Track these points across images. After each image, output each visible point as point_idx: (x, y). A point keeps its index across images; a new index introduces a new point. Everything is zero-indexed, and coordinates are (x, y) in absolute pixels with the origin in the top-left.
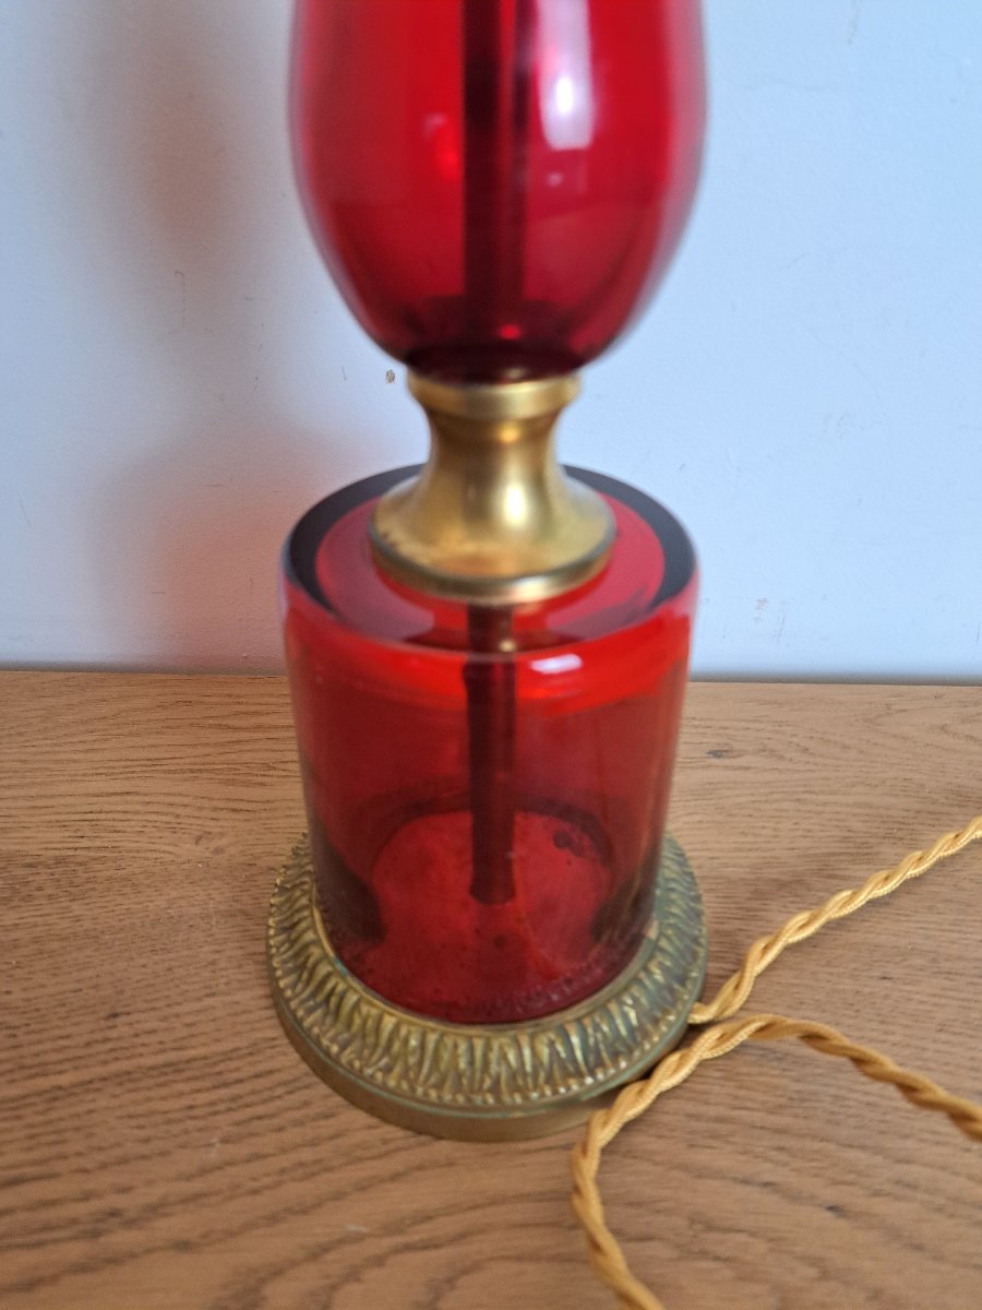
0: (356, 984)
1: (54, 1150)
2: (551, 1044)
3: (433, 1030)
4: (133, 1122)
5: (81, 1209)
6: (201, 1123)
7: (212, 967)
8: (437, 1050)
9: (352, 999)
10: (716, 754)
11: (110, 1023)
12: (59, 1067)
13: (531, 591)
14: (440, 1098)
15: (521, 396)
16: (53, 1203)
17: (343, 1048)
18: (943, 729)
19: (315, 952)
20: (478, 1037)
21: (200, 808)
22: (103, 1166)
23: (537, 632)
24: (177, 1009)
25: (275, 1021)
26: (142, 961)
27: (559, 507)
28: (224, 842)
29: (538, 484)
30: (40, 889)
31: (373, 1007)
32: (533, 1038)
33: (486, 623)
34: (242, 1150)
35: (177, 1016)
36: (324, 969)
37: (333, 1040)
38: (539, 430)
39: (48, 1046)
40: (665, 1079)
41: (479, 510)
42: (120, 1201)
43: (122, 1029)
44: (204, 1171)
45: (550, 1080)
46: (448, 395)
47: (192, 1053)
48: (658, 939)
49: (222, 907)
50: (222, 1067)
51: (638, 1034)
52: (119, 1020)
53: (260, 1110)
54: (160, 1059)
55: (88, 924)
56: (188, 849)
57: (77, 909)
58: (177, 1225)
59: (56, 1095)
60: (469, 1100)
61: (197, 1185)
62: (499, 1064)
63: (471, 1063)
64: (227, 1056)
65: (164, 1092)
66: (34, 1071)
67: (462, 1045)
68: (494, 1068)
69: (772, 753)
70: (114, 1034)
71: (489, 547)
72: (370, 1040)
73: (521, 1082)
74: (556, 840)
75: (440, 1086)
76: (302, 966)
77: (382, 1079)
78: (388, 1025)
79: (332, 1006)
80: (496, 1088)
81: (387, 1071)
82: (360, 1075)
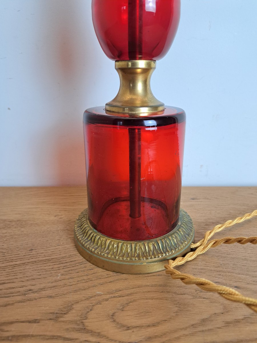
0: (99, 233)
1: (14, 277)
2: (153, 245)
3: (121, 242)
4: (36, 271)
5: (21, 289)
6: (55, 271)
7: (59, 240)
8: (122, 247)
9: (98, 237)
10: (193, 199)
11: (31, 251)
12: (16, 260)
14: (123, 259)
16: (13, 288)
17: (96, 249)
18: (252, 194)
19: (88, 229)
20: (133, 243)
21: (56, 210)
22: (28, 280)
24: (50, 248)
25: (76, 251)
26: (40, 239)
28: (62, 216)
30: (13, 226)
31: (104, 238)
32: (148, 243)
34: (67, 277)
35: (49, 250)
36: (90, 232)
37: (93, 248)
39: (13, 256)
42: (32, 288)
43: (34, 252)
44: (56, 281)
45: (153, 254)
47: (53, 257)
48: (181, 225)
49: (62, 229)
50: (61, 260)
51: (175, 247)
52: (33, 251)
53: (72, 268)
54: (44, 258)
55: (25, 232)
56: (52, 218)
57: (22, 229)
58: (49, 292)
59: (14, 266)
60: (131, 259)
61: (54, 284)
62: (139, 250)
63: (131, 250)
64: (63, 258)
65: (45, 265)
66: (9, 261)
67: (128, 247)
69: (208, 199)
70: (32, 253)
72: (103, 247)
73: (145, 255)
74: (152, 207)
75: (123, 256)
76: (84, 233)
77: (106, 256)
78: (108, 242)
79: (92, 240)
80: (138, 256)
81: (108, 253)
82: (100, 255)
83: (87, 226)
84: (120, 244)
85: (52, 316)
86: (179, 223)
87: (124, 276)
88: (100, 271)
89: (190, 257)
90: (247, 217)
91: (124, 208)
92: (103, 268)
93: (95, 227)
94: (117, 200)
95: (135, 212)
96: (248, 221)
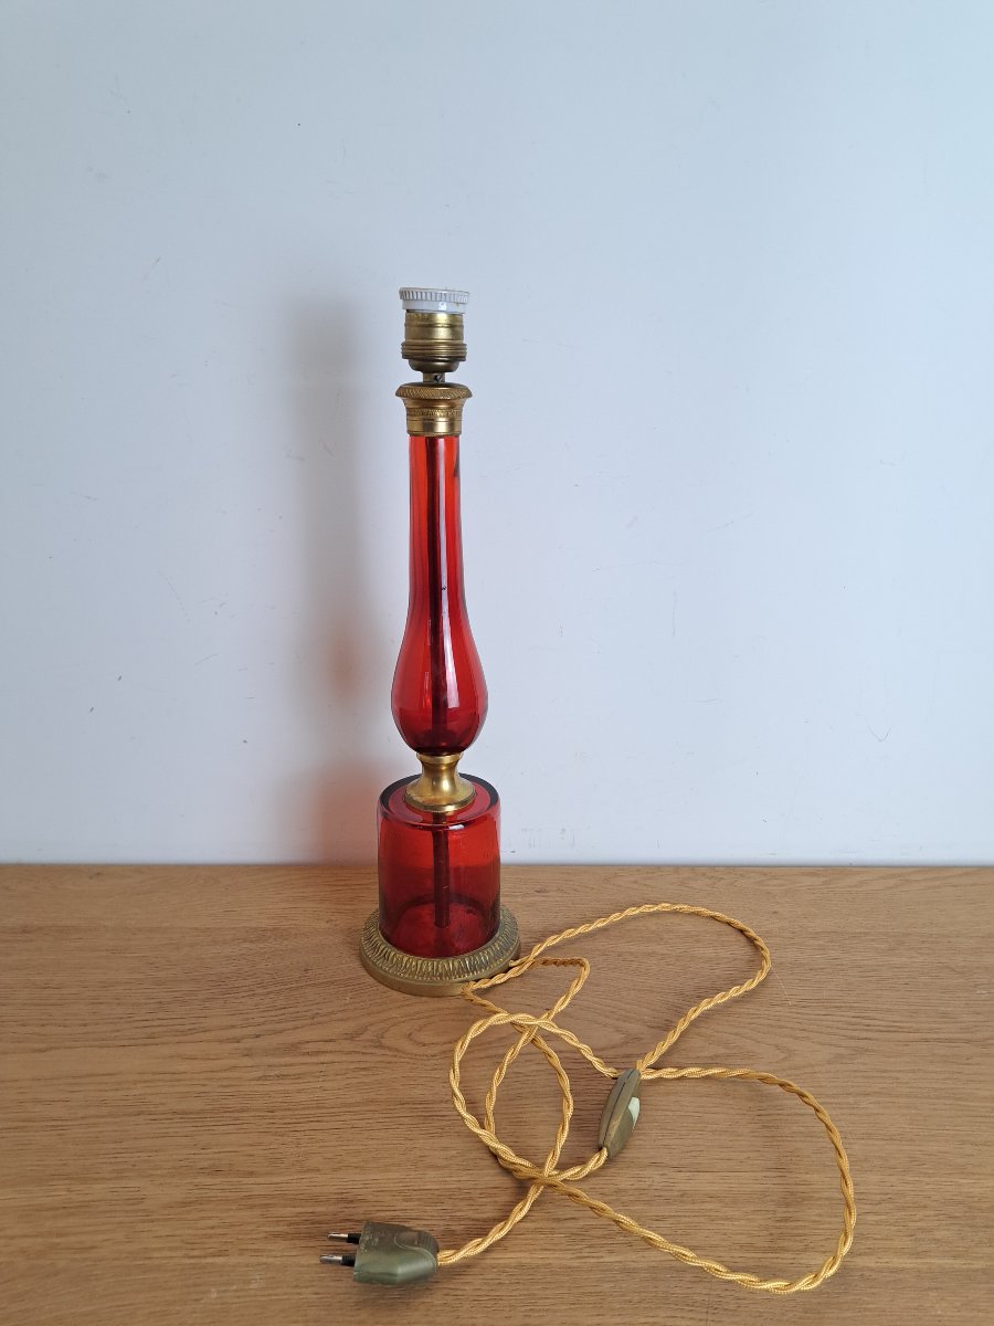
0: (394, 949)
1: (295, 1001)
2: (459, 963)
3: (421, 960)
4: (319, 995)
5: (306, 1014)
6: (342, 995)
7: (340, 957)
9: (393, 954)
10: (538, 892)
11: (307, 971)
12: (291, 983)
13: (450, 809)
14: (422, 979)
15: (447, 759)
16: (297, 1012)
17: (390, 968)
19: (379, 942)
20: (435, 960)
21: (327, 912)
22: (311, 1005)
23: (453, 820)
24: (330, 968)
25: (364, 971)
26: (314, 956)
27: (458, 786)
28: (338, 923)
29: (452, 780)
30: (270, 937)
31: (400, 955)
32: (453, 961)
33: (439, 817)
34: (357, 1000)
35: (329, 970)
36: (382, 947)
37: (386, 966)
38: (452, 767)
39: (285, 978)
40: (496, 980)
41: (436, 788)
42: (320, 1011)
43: (310, 972)
44: (345, 1005)
45: (458, 973)
46: (427, 759)
47: (336, 979)
48: (499, 937)
49: (340, 941)
50: (346, 982)
51: (486, 965)
53: (362, 991)
54: (326, 980)
55: (291, 947)
56: (323, 925)
57: (285, 942)
58: (339, 1015)
59: (291, 989)
60: (431, 979)
61: (344, 1008)
62: (442, 968)
63: (433, 968)
64: (348, 979)
67: (427, 965)
68: (440, 970)
70: (307, 975)
71: (438, 797)
72: (399, 965)
73: (448, 974)
74: (469, 912)
75: (422, 976)
76: (375, 948)
77: (403, 977)
78: (406, 959)
79: (385, 957)
80: (441, 975)
81: (405, 973)
82: (396, 975)
83: (378, 938)
84: (420, 962)
85: (345, 1037)
86: (497, 935)
87: (424, 999)
88: (395, 994)
89: (498, 980)
90: (599, 924)
91: (427, 913)
92: (399, 990)
93: (388, 939)
94: (419, 901)
95: (441, 919)
96: (604, 929)
